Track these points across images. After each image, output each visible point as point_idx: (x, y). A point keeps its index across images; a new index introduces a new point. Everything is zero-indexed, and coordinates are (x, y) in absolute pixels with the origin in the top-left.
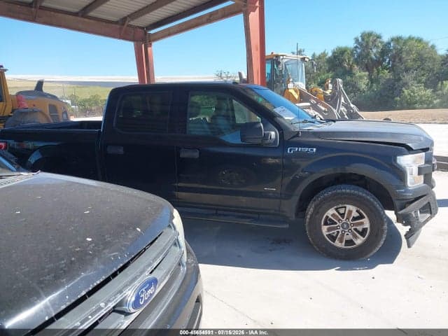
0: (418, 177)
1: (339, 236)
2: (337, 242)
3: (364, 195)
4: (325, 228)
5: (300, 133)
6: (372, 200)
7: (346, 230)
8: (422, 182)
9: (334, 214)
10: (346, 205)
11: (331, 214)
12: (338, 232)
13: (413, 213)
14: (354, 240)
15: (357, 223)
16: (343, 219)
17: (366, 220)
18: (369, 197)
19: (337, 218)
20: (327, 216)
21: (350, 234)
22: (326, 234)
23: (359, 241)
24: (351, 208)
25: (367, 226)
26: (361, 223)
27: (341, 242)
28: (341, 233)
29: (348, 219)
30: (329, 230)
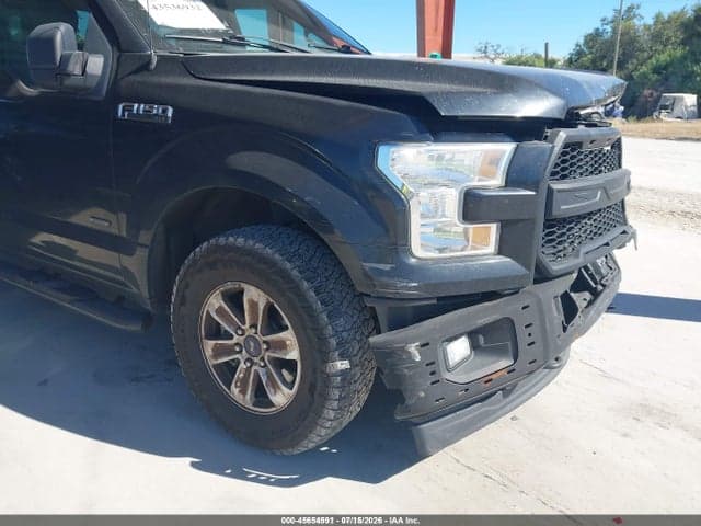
1: (239, 374)
2: (235, 391)
3: (277, 256)
4: (209, 346)
5: (155, 60)
6: (295, 273)
7: (256, 360)
8: (491, 248)
9: (220, 311)
10: (244, 285)
11: (215, 302)
12: (238, 362)
13: (413, 349)
14: (269, 391)
15: (273, 341)
16: (244, 324)
17: (289, 336)
18: (288, 266)
19: (230, 322)
20: (208, 312)
21: (262, 372)
22: (212, 362)
23: (281, 398)
24: (253, 295)
25: (293, 354)
26: (282, 345)
27: (243, 392)
28: (243, 366)
29: (254, 326)
30: (218, 352)
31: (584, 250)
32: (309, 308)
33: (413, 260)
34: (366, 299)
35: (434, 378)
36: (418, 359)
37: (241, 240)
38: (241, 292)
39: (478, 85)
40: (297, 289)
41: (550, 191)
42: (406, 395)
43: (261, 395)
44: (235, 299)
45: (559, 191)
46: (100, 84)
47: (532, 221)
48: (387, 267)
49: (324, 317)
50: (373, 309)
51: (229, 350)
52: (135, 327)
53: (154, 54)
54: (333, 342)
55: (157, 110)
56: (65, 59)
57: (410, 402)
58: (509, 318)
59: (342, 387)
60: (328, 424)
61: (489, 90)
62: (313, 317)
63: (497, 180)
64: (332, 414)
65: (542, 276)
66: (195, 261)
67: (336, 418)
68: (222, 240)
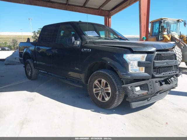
0: (138, 68)
1: (99, 95)
2: (98, 98)
3: (108, 74)
4: (94, 89)
5: (88, 42)
6: (111, 77)
7: (103, 92)
8: (144, 71)
9: (97, 83)
10: (102, 79)
11: (96, 82)
12: (99, 92)
13: (129, 87)
14: (105, 98)
15: (106, 89)
16: (101, 86)
17: (109, 88)
18: (110, 76)
19: (99, 85)
20: (95, 84)
21: (104, 94)
22: (94, 92)
23: (107, 99)
24: (103, 81)
25: (110, 91)
26: (108, 90)
27: (100, 98)
28: (100, 93)
29: (103, 86)
30: (96, 91)
31: (163, 73)
32: (113, 83)
33: (129, 72)
34: (121, 79)
35: (133, 93)
36: (130, 89)
37: (102, 72)
38: (101, 80)
39: (140, 46)
40: (111, 80)
41: (154, 62)
42: (128, 95)
43: (103, 99)
44: (100, 82)
45: (156, 62)
46: (79, 46)
47: (150, 67)
48: (125, 74)
49: (116, 85)
50: (122, 81)
51: (98, 90)
52: (81, 87)
53: (88, 41)
54: (117, 89)
55: (88, 50)
56: (74, 42)
57: (129, 96)
58: (147, 84)
59: (118, 97)
60: (115, 104)
61: (142, 47)
62: (114, 85)
63: (144, 60)
64: (116, 102)
65: (153, 77)
66: (94, 75)
67: (117, 103)
68: (99, 71)
